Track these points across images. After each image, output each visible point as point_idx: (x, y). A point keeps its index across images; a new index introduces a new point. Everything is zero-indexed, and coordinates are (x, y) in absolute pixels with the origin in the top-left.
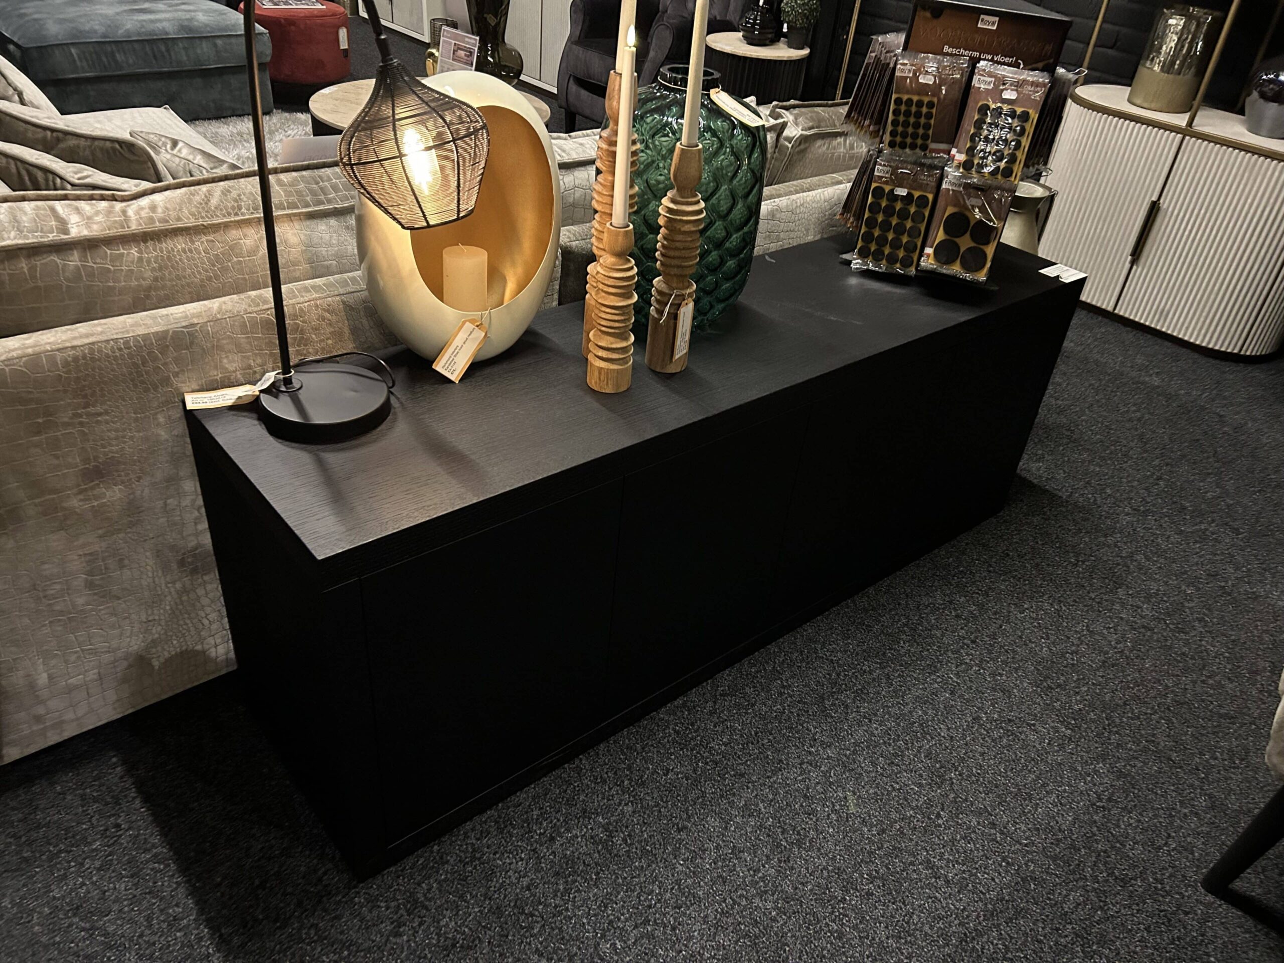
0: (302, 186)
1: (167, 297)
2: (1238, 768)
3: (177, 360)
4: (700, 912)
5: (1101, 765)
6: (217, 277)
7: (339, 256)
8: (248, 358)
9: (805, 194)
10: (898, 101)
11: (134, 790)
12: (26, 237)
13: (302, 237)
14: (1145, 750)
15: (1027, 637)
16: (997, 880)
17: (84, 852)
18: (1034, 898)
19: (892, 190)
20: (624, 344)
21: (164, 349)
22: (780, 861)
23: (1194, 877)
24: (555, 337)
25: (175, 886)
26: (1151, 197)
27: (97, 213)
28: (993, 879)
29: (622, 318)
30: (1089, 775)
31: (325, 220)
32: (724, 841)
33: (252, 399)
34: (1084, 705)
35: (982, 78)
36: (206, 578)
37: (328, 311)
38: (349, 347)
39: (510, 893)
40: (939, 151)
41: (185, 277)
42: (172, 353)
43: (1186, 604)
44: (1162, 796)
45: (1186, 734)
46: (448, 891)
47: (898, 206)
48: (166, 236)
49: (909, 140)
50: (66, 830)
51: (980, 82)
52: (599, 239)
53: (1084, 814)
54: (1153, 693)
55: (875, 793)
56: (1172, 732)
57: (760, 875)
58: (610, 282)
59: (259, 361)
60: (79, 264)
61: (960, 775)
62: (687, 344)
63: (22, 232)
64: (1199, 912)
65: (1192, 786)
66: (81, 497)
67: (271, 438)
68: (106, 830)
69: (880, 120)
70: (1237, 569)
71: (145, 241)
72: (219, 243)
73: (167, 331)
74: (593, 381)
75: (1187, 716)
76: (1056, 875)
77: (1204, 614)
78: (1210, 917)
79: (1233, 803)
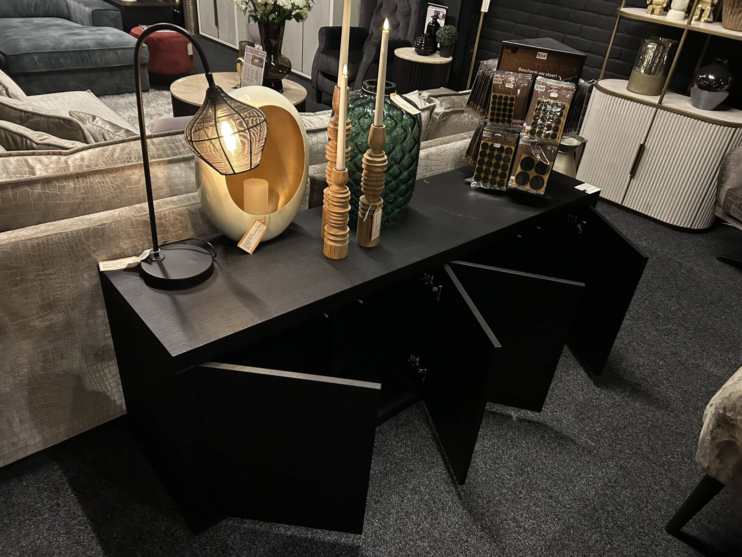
0: (165, 145)
1: (89, 208)
2: (686, 463)
3: (95, 244)
4: (387, 548)
5: (611, 462)
6: (117, 196)
7: (186, 184)
8: (135, 242)
9: (445, 145)
10: (495, 97)
11: (67, 484)
12: (11, 177)
13: (165, 174)
14: (635, 453)
15: (571, 390)
16: (552, 528)
17: (39, 520)
18: (573, 538)
19: (492, 145)
20: (344, 233)
21: (87, 238)
22: (432, 519)
23: (662, 525)
24: (306, 227)
25: (90, 539)
26: (640, 142)
27: (51, 163)
28: (550, 528)
29: (343, 219)
30: (604, 468)
31: (178, 164)
32: (401, 508)
33: (136, 265)
34: (602, 429)
35: (539, 86)
36: (110, 363)
37: (179, 215)
38: (191, 234)
39: (280, 540)
40: (517, 124)
41: (100, 197)
42: (92, 240)
43: (659, 370)
44: (644, 479)
45: (658, 444)
46: (245, 540)
47: (496, 153)
48: (89, 175)
49: (501, 118)
50: (29, 507)
51: (538, 88)
52: (330, 176)
53: (601, 490)
54: (640, 421)
55: (486, 480)
56: (650, 443)
57: (421, 527)
58: (336, 200)
59: (141, 243)
60: (41, 191)
61: (533, 469)
62: (379, 232)
63: (9, 174)
64: (664, 545)
65: (661, 473)
66: (40, 320)
67: (147, 287)
68: (52, 507)
69: (485, 106)
70: (688, 350)
71: (78, 178)
72: (119, 177)
73: (89, 228)
74: (327, 253)
75: (659, 434)
76: (585, 525)
77: (670, 376)
78: (669, 548)
79: (683, 483)
